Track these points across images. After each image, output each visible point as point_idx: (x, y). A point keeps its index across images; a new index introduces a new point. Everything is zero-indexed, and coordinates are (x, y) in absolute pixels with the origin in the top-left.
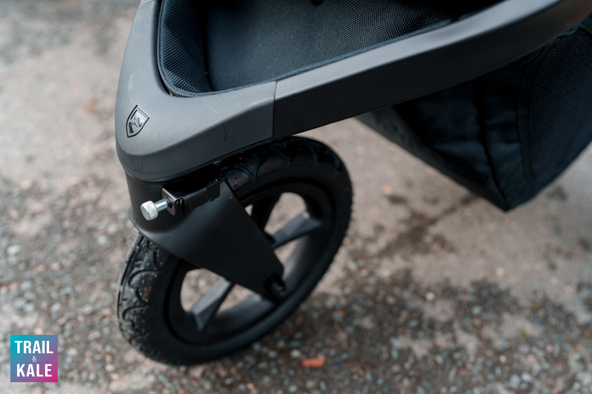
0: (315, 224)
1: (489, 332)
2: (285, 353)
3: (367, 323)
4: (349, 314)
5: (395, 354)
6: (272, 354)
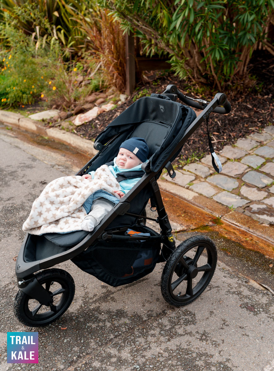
0: (64, 290)
1: (115, 322)
2: (57, 326)
3: (82, 320)
4: (77, 317)
5: (86, 327)
6: (54, 327)
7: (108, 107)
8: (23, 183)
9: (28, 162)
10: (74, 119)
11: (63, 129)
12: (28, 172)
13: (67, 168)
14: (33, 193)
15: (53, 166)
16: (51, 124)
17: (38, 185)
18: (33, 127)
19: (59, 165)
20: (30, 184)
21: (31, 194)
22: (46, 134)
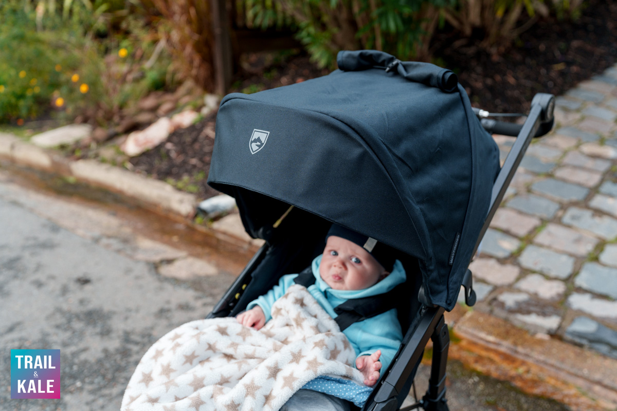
7: (187, 118)
8: (39, 284)
9: (44, 236)
10: (125, 142)
11: (103, 161)
12: (46, 257)
13: (125, 241)
14: (65, 307)
15: (96, 240)
16: (78, 154)
17: (73, 286)
18: (43, 160)
19: (109, 237)
20: (55, 286)
21: (59, 310)
22: (70, 172)
